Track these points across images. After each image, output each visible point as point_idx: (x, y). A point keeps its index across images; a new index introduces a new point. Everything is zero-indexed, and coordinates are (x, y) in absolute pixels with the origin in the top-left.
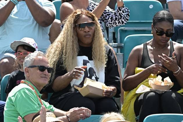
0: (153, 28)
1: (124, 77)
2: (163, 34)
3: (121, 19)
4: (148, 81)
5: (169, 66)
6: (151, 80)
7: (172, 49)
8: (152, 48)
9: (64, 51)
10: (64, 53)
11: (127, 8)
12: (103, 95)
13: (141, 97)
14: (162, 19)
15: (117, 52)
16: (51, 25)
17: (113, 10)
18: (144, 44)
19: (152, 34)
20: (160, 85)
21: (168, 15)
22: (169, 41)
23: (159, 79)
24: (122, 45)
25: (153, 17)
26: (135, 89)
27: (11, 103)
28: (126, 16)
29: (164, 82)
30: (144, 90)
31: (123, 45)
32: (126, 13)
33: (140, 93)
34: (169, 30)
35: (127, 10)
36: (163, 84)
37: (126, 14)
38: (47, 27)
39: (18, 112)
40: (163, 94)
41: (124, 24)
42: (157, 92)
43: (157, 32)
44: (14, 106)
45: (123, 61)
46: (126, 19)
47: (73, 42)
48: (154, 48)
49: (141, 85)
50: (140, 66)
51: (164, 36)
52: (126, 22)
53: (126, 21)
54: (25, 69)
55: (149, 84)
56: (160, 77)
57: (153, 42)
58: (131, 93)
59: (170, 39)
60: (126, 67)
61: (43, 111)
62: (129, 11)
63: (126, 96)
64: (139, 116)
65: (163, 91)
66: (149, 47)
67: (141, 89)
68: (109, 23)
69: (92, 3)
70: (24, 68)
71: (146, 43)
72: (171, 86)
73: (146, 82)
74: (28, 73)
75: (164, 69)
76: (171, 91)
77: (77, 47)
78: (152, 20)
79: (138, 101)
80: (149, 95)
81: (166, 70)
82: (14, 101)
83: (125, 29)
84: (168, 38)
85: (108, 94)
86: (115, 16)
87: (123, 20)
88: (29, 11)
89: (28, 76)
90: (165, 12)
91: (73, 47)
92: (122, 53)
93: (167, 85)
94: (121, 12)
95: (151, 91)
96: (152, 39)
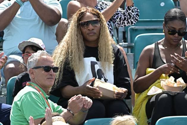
0: (165, 27)
1: (135, 78)
2: (176, 33)
3: (130, 19)
4: (160, 82)
5: (181, 66)
6: (163, 81)
7: (185, 48)
8: (164, 48)
9: (70, 50)
10: (69, 52)
11: (137, 8)
12: (114, 96)
13: (153, 99)
14: (174, 18)
15: (128, 52)
16: (58, 24)
17: (122, 9)
18: (155, 44)
19: (164, 33)
20: (172, 86)
21: (180, 13)
22: (182, 40)
23: (171, 80)
24: (132, 45)
25: (165, 16)
26: (146, 91)
27: (17, 107)
28: (136, 16)
29: (177, 83)
30: (155, 91)
31: (134, 44)
32: (135, 12)
33: (152, 95)
34: (182, 29)
35: (136, 10)
36: (176, 85)
37: (135, 14)
38: (54, 26)
39: (24, 116)
40: (175, 95)
41: (133, 24)
42: (169, 93)
43: (169, 31)
44: (21, 111)
45: (134, 62)
46: (136, 19)
47: (77, 40)
48: (166, 48)
49: (152, 86)
50: (151, 66)
51: (177, 35)
52: (135, 23)
53: (135, 21)
54: (30, 71)
55: (161, 85)
56: (172, 78)
57: (164, 41)
58: (142, 95)
59: (183, 38)
60: (137, 68)
61: (48, 113)
62: (139, 11)
63: (137, 98)
64: (151, 118)
65: (176, 93)
66: (161, 47)
67: (153, 91)
68: (118, 24)
69: (100, 1)
70: (28, 69)
71: (157, 42)
72: (184, 87)
73: (157, 83)
74: (33, 75)
75: (176, 69)
76: (184, 92)
77: (82, 46)
78: (164, 18)
79: (150, 103)
80: (161, 97)
81: (179, 70)
82: (20, 106)
83: (136, 28)
84: (180, 37)
85: (119, 96)
86: (124, 16)
87: (132, 20)
88: (33, 10)
89: (34, 77)
90: (177, 10)
91: (78, 46)
92: (132, 53)
93: (180, 86)
94: (131, 11)
95: (163, 93)
96: (164, 39)
